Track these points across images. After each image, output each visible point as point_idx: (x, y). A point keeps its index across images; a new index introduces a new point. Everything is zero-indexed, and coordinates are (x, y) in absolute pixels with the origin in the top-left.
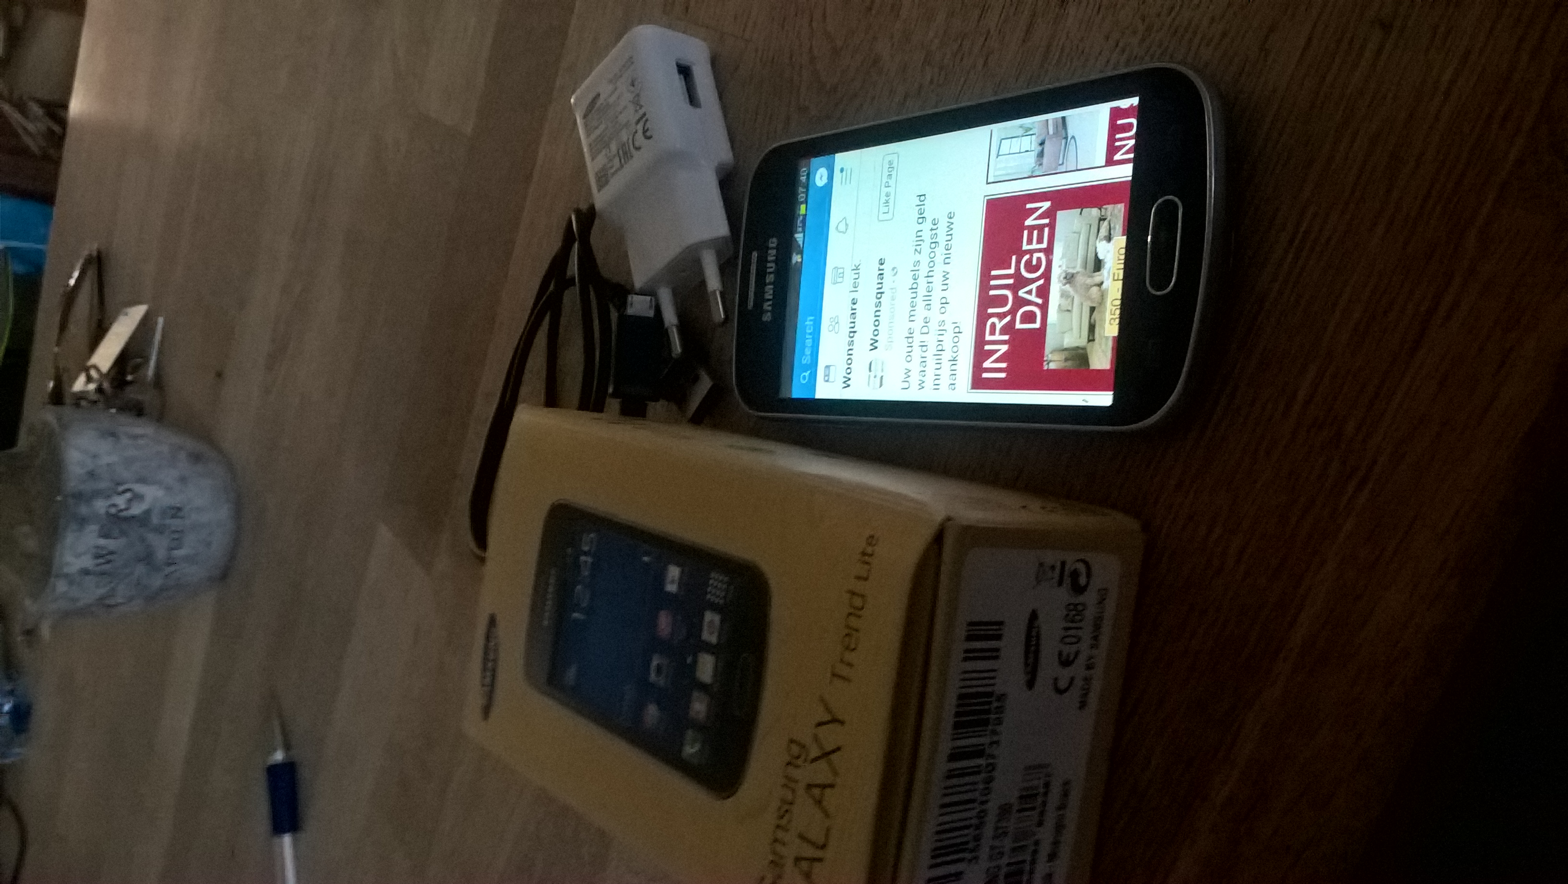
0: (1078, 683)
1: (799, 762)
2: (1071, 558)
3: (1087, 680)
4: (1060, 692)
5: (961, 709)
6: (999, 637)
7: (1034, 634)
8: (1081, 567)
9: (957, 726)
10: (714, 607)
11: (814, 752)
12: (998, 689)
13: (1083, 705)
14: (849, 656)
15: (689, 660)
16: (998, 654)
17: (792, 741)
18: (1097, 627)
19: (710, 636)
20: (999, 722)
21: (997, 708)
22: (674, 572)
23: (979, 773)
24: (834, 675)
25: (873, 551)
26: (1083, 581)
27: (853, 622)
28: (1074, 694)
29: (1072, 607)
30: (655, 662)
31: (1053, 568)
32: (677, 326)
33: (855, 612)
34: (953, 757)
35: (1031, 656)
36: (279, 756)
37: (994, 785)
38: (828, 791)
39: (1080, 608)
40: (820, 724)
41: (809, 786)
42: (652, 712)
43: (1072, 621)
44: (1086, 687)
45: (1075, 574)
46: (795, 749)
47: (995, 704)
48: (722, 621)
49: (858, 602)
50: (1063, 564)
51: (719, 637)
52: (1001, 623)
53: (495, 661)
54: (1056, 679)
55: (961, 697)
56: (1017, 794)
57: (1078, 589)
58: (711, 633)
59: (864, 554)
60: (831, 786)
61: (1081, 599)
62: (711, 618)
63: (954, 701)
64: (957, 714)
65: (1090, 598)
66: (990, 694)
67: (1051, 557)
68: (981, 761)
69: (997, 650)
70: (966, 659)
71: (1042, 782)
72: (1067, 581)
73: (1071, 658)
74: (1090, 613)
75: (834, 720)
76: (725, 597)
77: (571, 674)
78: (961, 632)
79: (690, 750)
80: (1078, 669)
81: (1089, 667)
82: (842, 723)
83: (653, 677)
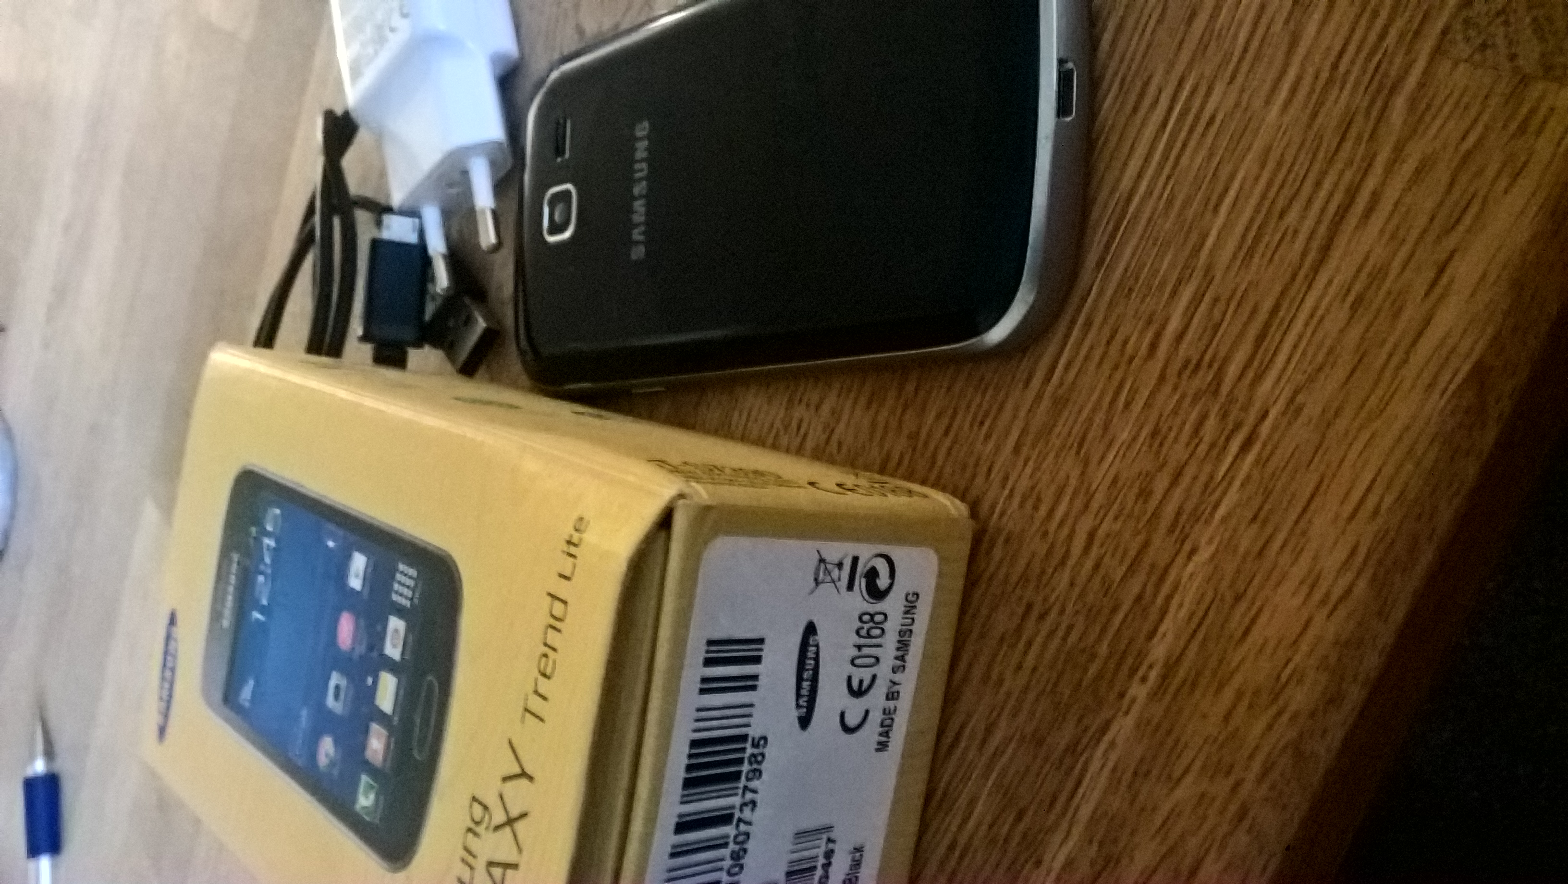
0: (876, 717)
1: (480, 829)
2: (866, 552)
3: (889, 714)
4: (848, 730)
5: (694, 761)
6: (757, 660)
7: (811, 654)
8: (882, 567)
9: (688, 783)
10: (400, 612)
11: (499, 817)
12: (754, 732)
13: (882, 746)
14: (544, 686)
15: (370, 681)
16: (756, 683)
17: (474, 799)
18: (903, 646)
19: (393, 650)
20: (757, 773)
21: (753, 755)
22: (359, 562)
23: (725, 845)
24: (527, 710)
25: (581, 540)
26: (883, 582)
27: (553, 638)
28: (871, 732)
29: (866, 618)
30: (332, 683)
31: (840, 565)
32: (445, 257)
33: (555, 624)
34: (682, 827)
35: (806, 684)
36: (39, 767)
37: (747, 861)
38: (510, 872)
39: (879, 618)
40: (506, 779)
41: (491, 864)
42: (327, 747)
43: (869, 636)
44: (888, 722)
45: (872, 574)
46: (478, 810)
47: (750, 751)
48: (408, 630)
49: (558, 608)
50: (855, 560)
51: (403, 653)
52: (761, 641)
53: (173, 670)
54: (842, 715)
55: (694, 744)
56: (783, 868)
57: (876, 594)
58: (394, 646)
59: (569, 542)
60: (515, 866)
61: (879, 607)
62: (396, 625)
63: (686, 750)
64: (689, 768)
65: (893, 605)
66: (744, 738)
67: (835, 551)
68: (729, 830)
69: (755, 677)
70: (702, 691)
71: (821, 851)
72: (861, 583)
73: (866, 684)
74: (893, 626)
75: (524, 774)
76: (412, 599)
77: (246, 693)
78: (696, 651)
79: (365, 801)
80: (876, 699)
81: (892, 696)
82: (531, 778)
83: (330, 701)
